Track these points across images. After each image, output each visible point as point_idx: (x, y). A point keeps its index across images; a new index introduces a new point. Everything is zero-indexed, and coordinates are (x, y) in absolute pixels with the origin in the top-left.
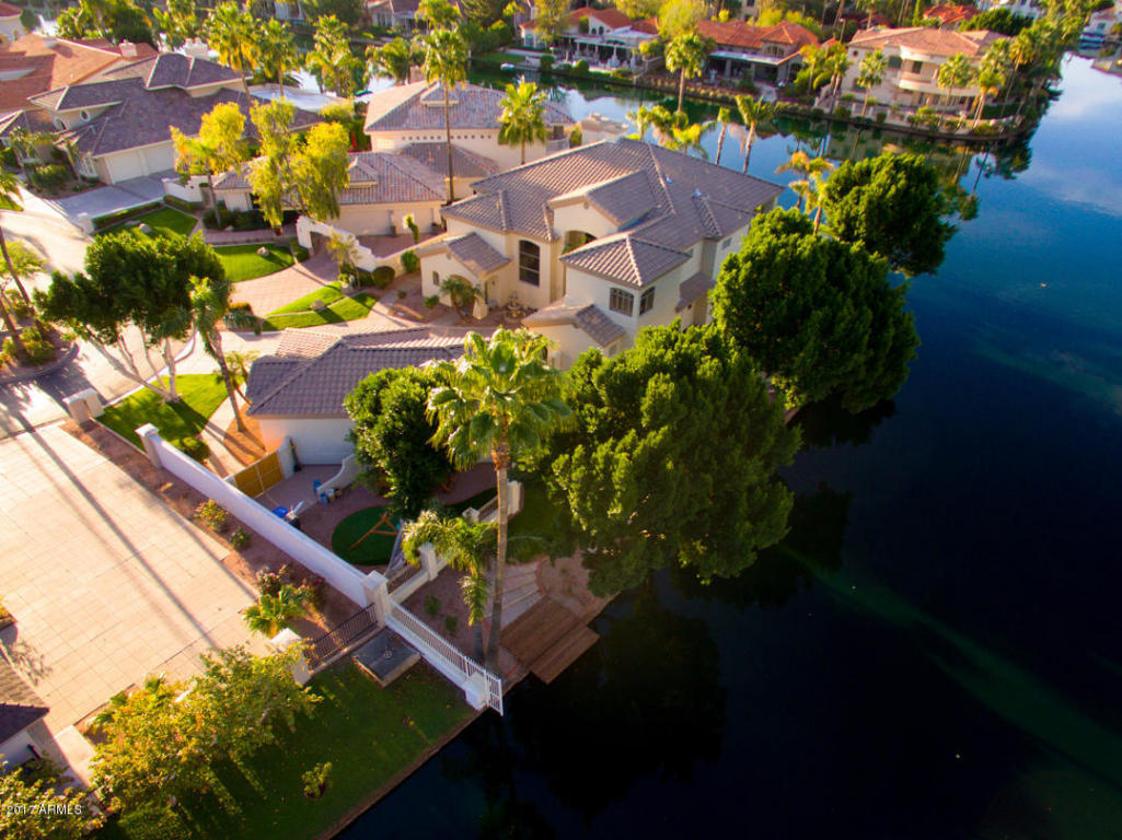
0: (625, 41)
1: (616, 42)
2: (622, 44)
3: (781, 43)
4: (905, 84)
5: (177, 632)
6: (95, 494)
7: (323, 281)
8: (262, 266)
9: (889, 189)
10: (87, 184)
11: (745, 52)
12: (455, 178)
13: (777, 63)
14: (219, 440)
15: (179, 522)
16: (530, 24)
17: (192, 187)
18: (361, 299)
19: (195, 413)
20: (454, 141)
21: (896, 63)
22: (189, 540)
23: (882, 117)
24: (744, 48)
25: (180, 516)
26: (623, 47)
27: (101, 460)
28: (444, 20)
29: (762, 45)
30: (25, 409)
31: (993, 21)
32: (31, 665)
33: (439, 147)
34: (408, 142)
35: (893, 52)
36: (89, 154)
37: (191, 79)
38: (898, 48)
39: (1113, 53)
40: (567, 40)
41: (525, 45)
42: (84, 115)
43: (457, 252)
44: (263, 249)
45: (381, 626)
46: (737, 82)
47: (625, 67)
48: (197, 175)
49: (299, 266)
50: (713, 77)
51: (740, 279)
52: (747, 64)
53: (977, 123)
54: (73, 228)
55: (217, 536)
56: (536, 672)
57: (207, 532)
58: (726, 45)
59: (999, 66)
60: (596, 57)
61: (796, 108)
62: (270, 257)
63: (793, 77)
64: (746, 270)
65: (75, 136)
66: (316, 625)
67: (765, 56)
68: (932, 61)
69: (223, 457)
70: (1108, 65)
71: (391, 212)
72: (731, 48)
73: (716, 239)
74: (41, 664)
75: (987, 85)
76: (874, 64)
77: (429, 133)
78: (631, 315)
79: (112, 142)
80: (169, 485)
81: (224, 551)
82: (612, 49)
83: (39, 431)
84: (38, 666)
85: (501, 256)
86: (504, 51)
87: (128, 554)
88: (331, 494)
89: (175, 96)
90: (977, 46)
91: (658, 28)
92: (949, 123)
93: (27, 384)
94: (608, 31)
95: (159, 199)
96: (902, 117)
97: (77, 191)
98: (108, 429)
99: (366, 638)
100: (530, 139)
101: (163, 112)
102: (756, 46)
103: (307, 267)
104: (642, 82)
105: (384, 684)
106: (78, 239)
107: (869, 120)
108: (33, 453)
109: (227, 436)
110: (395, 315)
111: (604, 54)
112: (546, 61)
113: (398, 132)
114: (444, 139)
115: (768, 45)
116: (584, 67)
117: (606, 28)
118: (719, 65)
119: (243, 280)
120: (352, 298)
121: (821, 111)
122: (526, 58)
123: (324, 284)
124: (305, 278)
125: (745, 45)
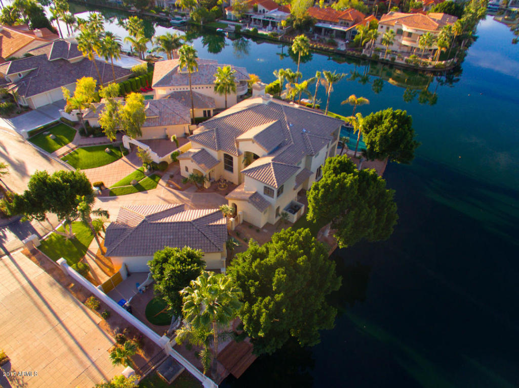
0: (275, 17)
1: (270, 18)
2: (273, 19)
3: (348, 20)
4: (404, 42)
5: (81, 362)
6: (40, 290)
7: (135, 166)
8: (108, 158)
9: (389, 130)
10: (24, 110)
11: (331, 24)
12: (194, 109)
13: (345, 30)
14: (93, 259)
15: (79, 304)
16: (231, 9)
17: (73, 115)
18: (153, 177)
19: (82, 244)
20: (194, 90)
21: (400, 32)
22: (83, 314)
23: (393, 59)
24: (331, 22)
25: (79, 301)
26: (274, 20)
27: (41, 271)
28: (189, 6)
29: (339, 21)
30: (5, 242)
31: (447, 7)
32: (18, 382)
33: (187, 93)
34: (172, 91)
35: (399, 27)
36: (23, 96)
37: (70, 54)
38: (401, 25)
39: (503, 14)
40: (247, 16)
41: (228, 18)
42: (20, 75)
43: (196, 160)
44: (107, 149)
45: (168, 355)
46: (327, 39)
47: (275, 31)
48: (75, 109)
49: (124, 158)
50: (316, 37)
51: (320, 195)
52: (332, 30)
53: (437, 63)
54: (18, 136)
55: (95, 311)
56: (232, 373)
57: (91, 309)
58: (322, 20)
59: (446, 37)
60: (261, 24)
61: (354, 54)
62: (111, 153)
63: (353, 37)
64: (322, 192)
65: (16, 87)
66: (140, 356)
67: (341, 26)
68: (417, 33)
69: (96, 269)
70: (501, 19)
71: (166, 129)
72: (324, 22)
73: (312, 155)
74: (23, 381)
75: (441, 46)
76: (390, 36)
77: (182, 87)
78: (273, 198)
79: (34, 90)
80: (73, 285)
81: (99, 319)
82: (269, 21)
83: (12, 254)
84: (21, 382)
85: (216, 160)
86: (218, 21)
87: (56, 322)
88: (144, 289)
89: (62, 63)
90: (438, 25)
91: (291, 10)
92: (424, 63)
93: (4, 229)
94: (267, 12)
95: (58, 119)
96: (403, 60)
97: (20, 113)
98: (43, 254)
99: (162, 361)
100: (229, 91)
101: (58, 72)
102: (336, 21)
103: (128, 159)
104: (283, 39)
105: (170, 383)
106: (20, 142)
107: (387, 61)
108: (10, 267)
109: (97, 257)
110: (169, 187)
111: (265, 24)
112: (238, 28)
113: (167, 87)
114: (189, 89)
115: (341, 21)
116: (256, 31)
117: (266, 10)
118: (319, 30)
119: (99, 166)
120: (149, 177)
121: (366, 56)
122: (229, 25)
123: (136, 169)
124: (127, 165)
125: (331, 20)
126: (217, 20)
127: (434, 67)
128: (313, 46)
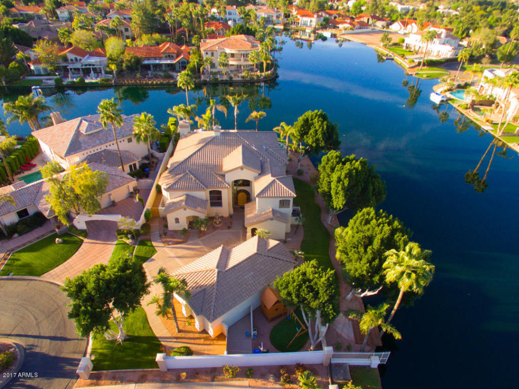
0: (94, 64)
1: (90, 65)
2: (94, 65)
3: (171, 53)
4: (232, 63)
7: (110, 243)
8: (67, 249)
11: (156, 60)
13: (173, 62)
14: (174, 342)
16: (35, 62)
20: (108, 148)
21: (225, 55)
23: (231, 78)
24: (155, 58)
25: (206, 383)
26: (95, 67)
29: (162, 56)
33: (103, 153)
34: (86, 155)
35: (223, 51)
38: (224, 49)
40: (61, 67)
46: (161, 74)
52: (160, 65)
53: (265, 74)
55: (235, 379)
58: (146, 57)
62: (66, 242)
67: (167, 59)
68: (237, 53)
71: (110, 195)
72: (149, 59)
75: (266, 60)
80: (184, 374)
82: (90, 68)
86: (24, 78)
90: (250, 44)
92: (256, 76)
94: (81, 59)
96: (238, 77)
98: (111, 371)
102: (160, 56)
103: (93, 239)
107: (226, 80)
109: (176, 338)
110: (169, 244)
111: (86, 72)
112: (58, 81)
115: (165, 55)
116: (82, 81)
117: (79, 58)
118: (147, 67)
119: (65, 260)
120: (139, 245)
121: (206, 81)
122: (44, 81)
123: (114, 244)
124: (98, 245)
125: (155, 56)
126: (21, 77)
127: (265, 77)
128: (153, 83)
